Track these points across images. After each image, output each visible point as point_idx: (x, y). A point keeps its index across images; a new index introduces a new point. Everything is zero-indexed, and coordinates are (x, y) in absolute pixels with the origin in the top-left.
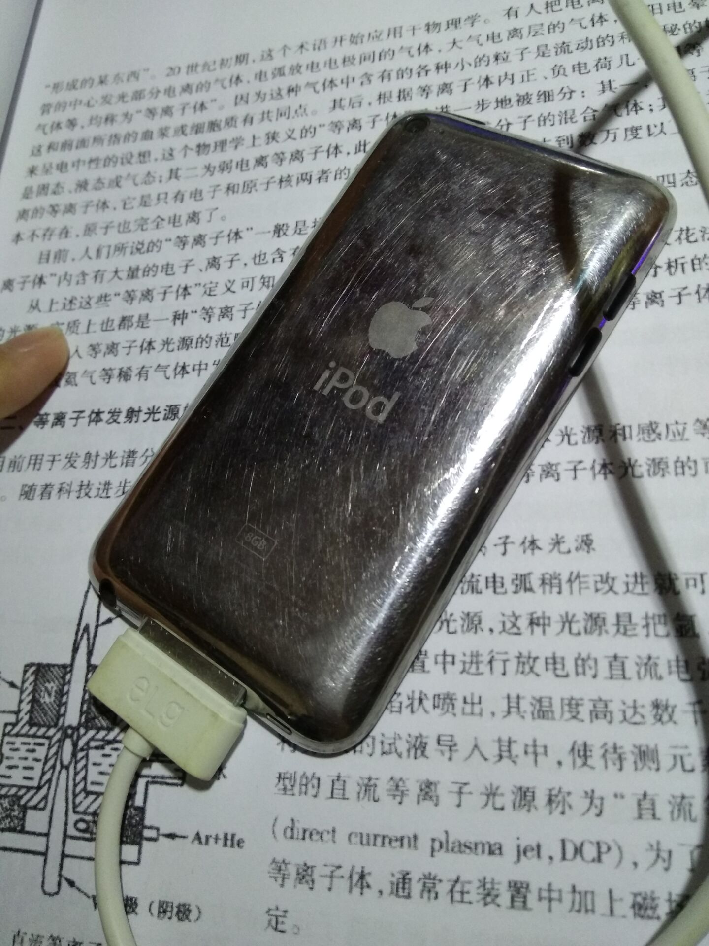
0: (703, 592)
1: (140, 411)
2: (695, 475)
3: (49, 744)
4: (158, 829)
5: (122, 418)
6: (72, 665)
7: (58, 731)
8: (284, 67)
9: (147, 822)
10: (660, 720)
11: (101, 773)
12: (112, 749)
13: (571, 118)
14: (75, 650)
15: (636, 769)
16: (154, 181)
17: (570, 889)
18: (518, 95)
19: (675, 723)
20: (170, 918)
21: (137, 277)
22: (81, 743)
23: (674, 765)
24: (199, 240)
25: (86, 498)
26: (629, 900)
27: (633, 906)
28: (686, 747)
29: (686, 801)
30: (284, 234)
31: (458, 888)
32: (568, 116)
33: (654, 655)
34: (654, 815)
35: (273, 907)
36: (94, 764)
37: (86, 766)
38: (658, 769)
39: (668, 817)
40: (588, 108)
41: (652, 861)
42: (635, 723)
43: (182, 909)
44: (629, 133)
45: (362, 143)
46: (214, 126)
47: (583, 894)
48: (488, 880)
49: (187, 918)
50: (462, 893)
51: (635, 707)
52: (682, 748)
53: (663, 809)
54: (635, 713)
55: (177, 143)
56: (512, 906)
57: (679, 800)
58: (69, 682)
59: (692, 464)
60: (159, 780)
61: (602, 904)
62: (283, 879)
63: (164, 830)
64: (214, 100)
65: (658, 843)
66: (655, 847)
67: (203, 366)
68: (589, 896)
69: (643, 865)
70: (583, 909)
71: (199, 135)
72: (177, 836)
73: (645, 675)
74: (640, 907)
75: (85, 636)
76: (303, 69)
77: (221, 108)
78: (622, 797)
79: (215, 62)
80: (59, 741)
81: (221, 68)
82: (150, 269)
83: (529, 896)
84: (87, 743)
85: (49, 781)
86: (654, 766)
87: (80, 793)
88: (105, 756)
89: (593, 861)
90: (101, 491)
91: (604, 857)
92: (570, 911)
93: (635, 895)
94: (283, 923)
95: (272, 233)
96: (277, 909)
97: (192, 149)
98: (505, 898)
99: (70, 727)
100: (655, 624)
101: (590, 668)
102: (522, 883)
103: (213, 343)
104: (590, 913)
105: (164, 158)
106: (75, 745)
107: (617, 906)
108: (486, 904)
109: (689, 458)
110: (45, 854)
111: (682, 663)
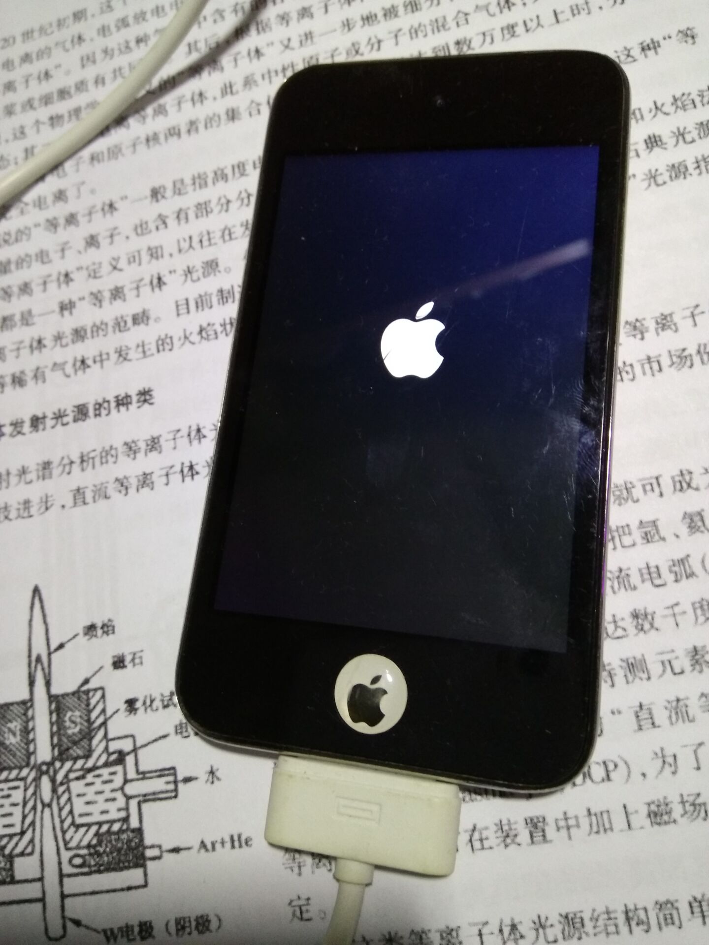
0: (661, 495)
1: (44, 417)
2: (633, 379)
3: (25, 786)
4: (160, 847)
5: (27, 428)
6: (31, 700)
7: (31, 770)
8: (127, 17)
9: (148, 841)
10: (642, 629)
11: (88, 803)
12: (94, 776)
13: (443, 26)
14: (32, 683)
15: (628, 682)
16: (9, 164)
17: (586, 813)
18: (383, 9)
19: (657, 630)
20: (190, 934)
21: (10, 271)
22: (60, 777)
23: (664, 671)
24: (71, 219)
25: (7, 522)
26: (644, 811)
27: (649, 815)
28: (673, 651)
29: (681, 703)
30: (163, 197)
31: (476, 836)
32: (440, 24)
33: (624, 567)
34: (653, 724)
35: (295, 897)
36: (79, 795)
37: (69, 799)
38: (649, 678)
39: (667, 722)
40: (459, 12)
41: (659, 768)
42: (618, 638)
43: (201, 921)
44: (506, 32)
45: (228, 85)
46: (63, 94)
47: (599, 815)
48: (504, 822)
49: (208, 929)
50: (481, 840)
51: (615, 622)
52: (668, 652)
53: (661, 716)
54: (616, 627)
55: (27, 119)
56: (533, 842)
57: (674, 704)
58: (33, 718)
59: (628, 369)
60: (151, 797)
61: (619, 821)
62: (300, 867)
63: (167, 846)
64: (58, 66)
65: (662, 749)
66: (660, 755)
67: (104, 357)
68: (605, 816)
69: (651, 773)
70: (602, 829)
71: (50, 106)
72: (181, 849)
73: (619, 588)
74: (656, 814)
75: (39, 667)
76: (148, 16)
77: (68, 73)
78: (619, 712)
79: (51, 25)
80: (34, 780)
81: (59, 30)
82: (23, 260)
83: (547, 829)
84: (66, 776)
85: (33, 823)
86: (645, 676)
87: (69, 827)
88: (88, 785)
89: (603, 780)
90: (21, 511)
91: (613, 775)
92: (590, 834)
93: (649, 804)
94: (307, 911)
95: (149, 199)
96: (299, 898)
97: (44, 123)
98: (524, 835)
99: (44, 763)
100: (620, 536)
102: (538, 818)
103: (110, 329)
104: (609, 832)
105: (16, 138)
106: (53, 780)
107: (632, 818)
108: (506, 846)
109: (624, 363)
110: (42, 900)
111: (653, 570)
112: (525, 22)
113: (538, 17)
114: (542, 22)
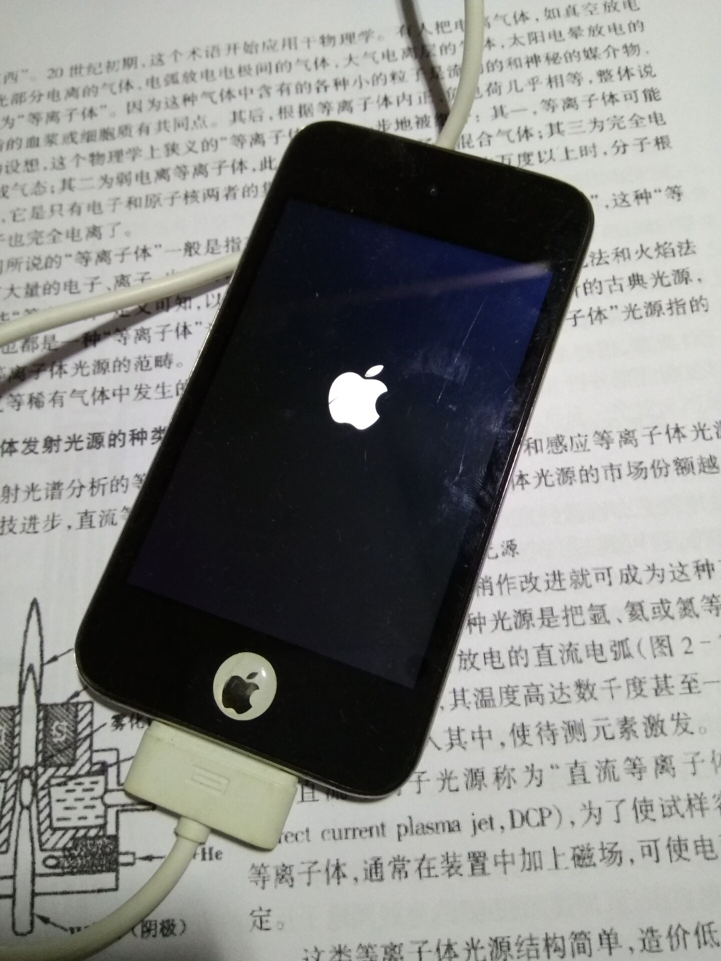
0: (610, 584)
1: (59, 440)
2: (597, 482)
3: (5, 788)
4: (133, 854)
5: (40, 447)
6: (20, 706)
7: (13, 773)
8: (177, 73)
9: (122, 848)
10: (583, 697)
11: (67, 808)
12: (76, 784)
13: (468, 143)
14: (22, 691)
15: (567, 742)
16: (45, 191)
17: (521, 852)
18: (416, 117)
19: (596, 699)
20: (154, 936)
21: (37, 295)
22: (41, 782)
23: (598, 735)
24: (103, 256)
25: (11, 534)
26: (570, 854)
27: (574, 858)
28: (607, 719)
29: (610, 764)
30: (196, 252)
31: (425, 865)
32: (466, 141)
33: (574, 642)
34: (585, 780)
35: (257, 908)
36: (58, 801)
37: (49, 803)
38: (585, 740)
39: (596, 779)
40: (483, 133)
41: (586, 818)
42: (563, 703)
43: (166, 925)
44: (522, 159)
45: (268, 159)
46: (106, 134)
47: (532, 854)
48: (450, 854)
49: (172, 933)
50: (429, 869)
51: (562, 689)
52: (603, 720)
53: (592, 774)
54: (562, 693)
55: (68, 151)
56: (473, 874)
57: (604, 764)
58: (20, 724)
59: (594, 472)
60: (129, 807)
61: (548, 861)
62: (264, 881)
63: (140, 854)
64: (104, 107)
65: (590, 803)
66: (588, 807)
67: (124, 391)
68: (537, 856)
69: (579, 822)
70: (533, 867)
71: (92, 144)
72: (154, 858)
73: (568, 660)
74: (579, 858)
75: (31, 676)
76: (198, 77)
77: (113, 115)
78: (558, 767)
79: (100, 65)
80: (16, 782)
81: (108, 72)
82: (51, 287)
83: (487, 863)
84: (48, 781)
85: (10, 823)
86: (582, 738)
87: (46, 830)
88: (68, 791)
89: (538, 825)
90: (27, 526)
91: (547, 821)
92: (522, 871)
93: (574, 849)
94: (267, 921)
95: (183, 251)
96: (261, 909)
97: (84, 159)
98: (466, 868)
99: (27, 767)
100: (573, 615)
101: (522, 658)
102: (480, 853)
103: (132, 367)
104: (539, 869)
105: (54, 167)
106: (34, 785)
107: (559, 859)
108: (450, 876)
109: (591, 467)
110: (12, 896)
111: (597, 647)
112: (539, 153)
113: (551, 151)
114: (554, 156)
